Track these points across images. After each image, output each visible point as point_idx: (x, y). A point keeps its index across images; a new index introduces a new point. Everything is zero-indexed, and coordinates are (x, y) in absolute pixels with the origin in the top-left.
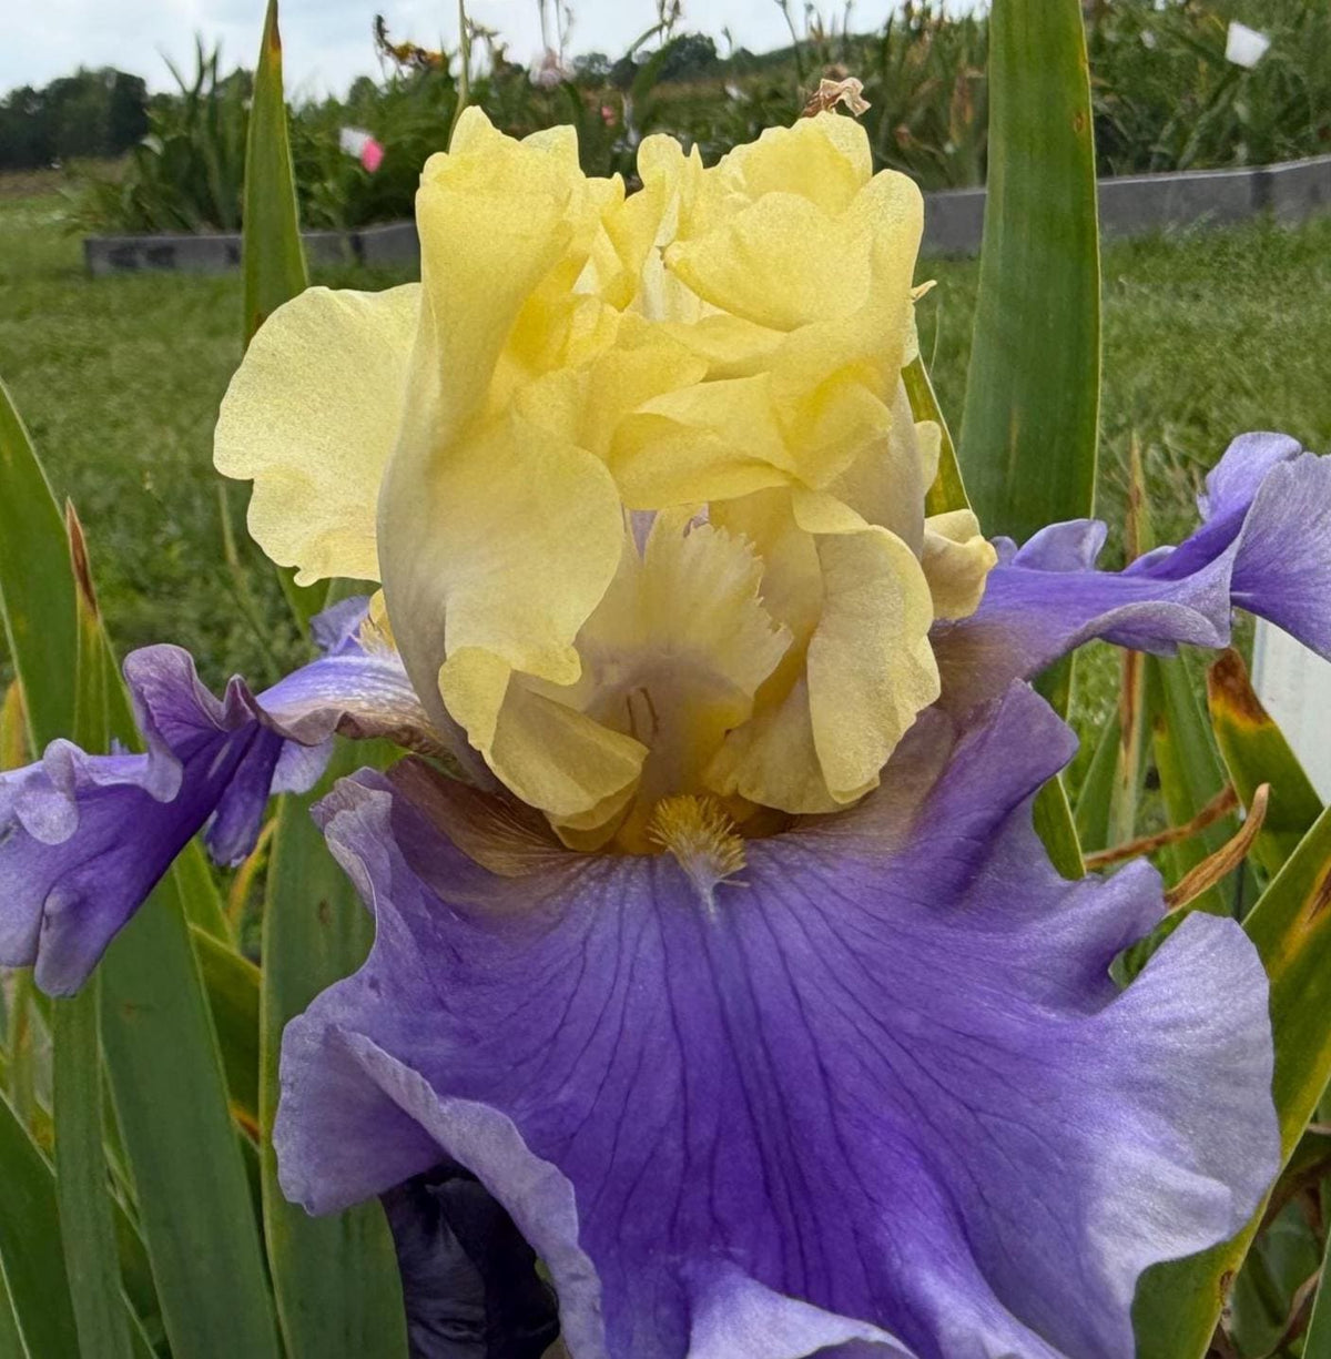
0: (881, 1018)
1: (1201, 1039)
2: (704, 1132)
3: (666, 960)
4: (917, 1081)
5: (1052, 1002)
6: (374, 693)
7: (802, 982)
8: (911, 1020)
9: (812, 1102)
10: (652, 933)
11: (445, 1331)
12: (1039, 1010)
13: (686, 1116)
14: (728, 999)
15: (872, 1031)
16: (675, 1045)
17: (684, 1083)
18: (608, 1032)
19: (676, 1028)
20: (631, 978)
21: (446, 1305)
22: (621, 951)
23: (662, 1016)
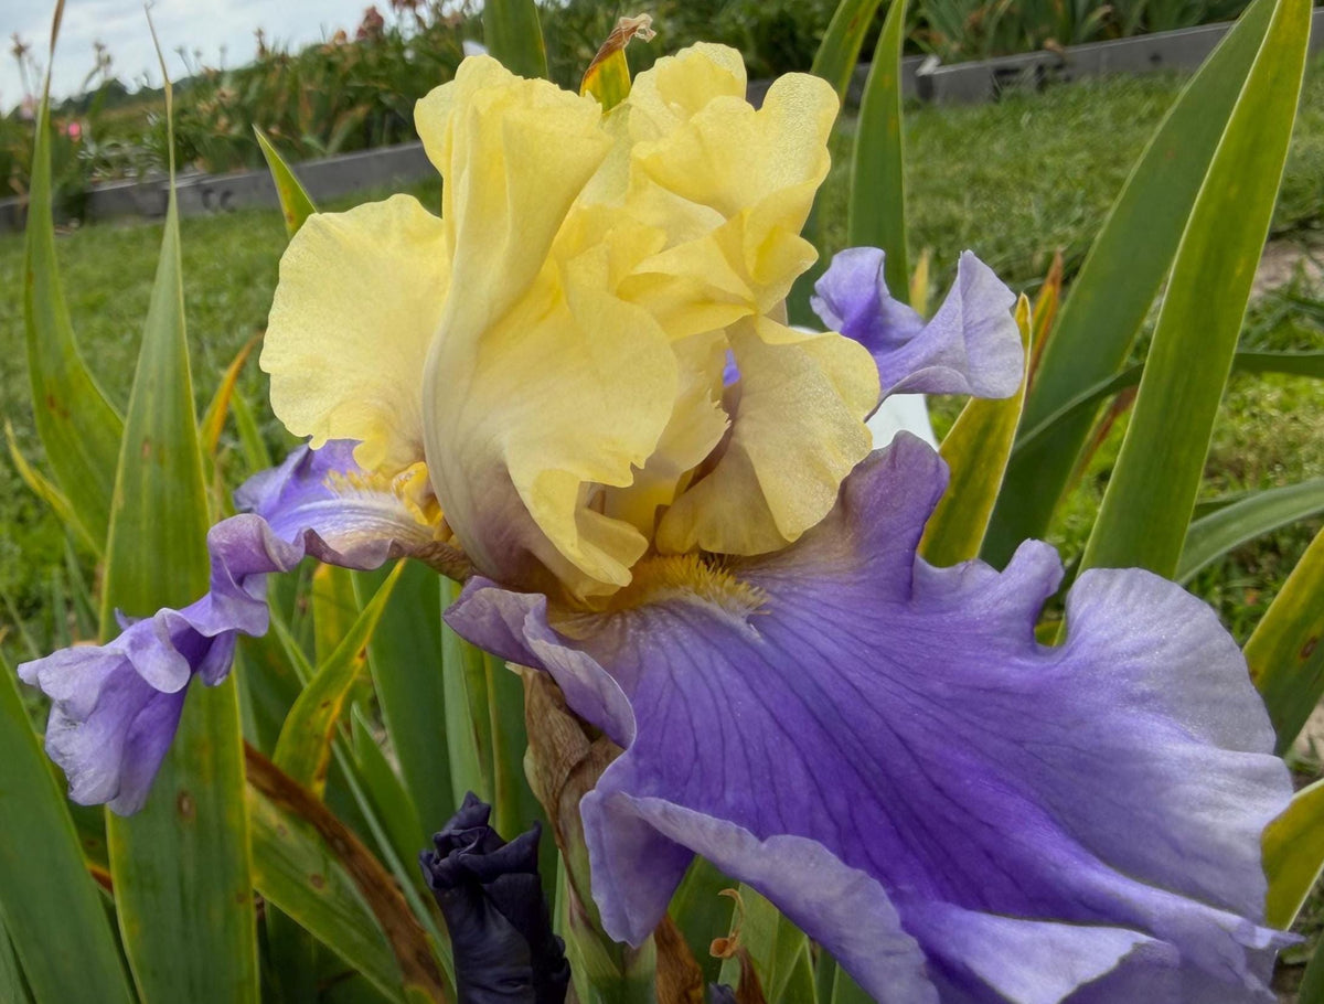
0: (918, 689)
1: (1167, 658)
2: (839, 803)
3: (745, 679)
4: (966, 731)
5: (1019, 653)
6: (361, 524)
7: (850, 675)
8: (938, 686)
9: (901, 762)
10: (720, 662)
11: (499, 989)
12: (1017, 661)
13: (820, 792)
14: (808, 698)
15: (919, 702)
16: (787, 740)
17: (808, 768)
18: (734, 743)
19: (781, 728)
20: (727, 698)
21: (502, 970)
22: (705, 678)
23: (767, 723)
